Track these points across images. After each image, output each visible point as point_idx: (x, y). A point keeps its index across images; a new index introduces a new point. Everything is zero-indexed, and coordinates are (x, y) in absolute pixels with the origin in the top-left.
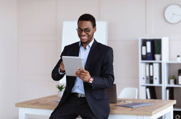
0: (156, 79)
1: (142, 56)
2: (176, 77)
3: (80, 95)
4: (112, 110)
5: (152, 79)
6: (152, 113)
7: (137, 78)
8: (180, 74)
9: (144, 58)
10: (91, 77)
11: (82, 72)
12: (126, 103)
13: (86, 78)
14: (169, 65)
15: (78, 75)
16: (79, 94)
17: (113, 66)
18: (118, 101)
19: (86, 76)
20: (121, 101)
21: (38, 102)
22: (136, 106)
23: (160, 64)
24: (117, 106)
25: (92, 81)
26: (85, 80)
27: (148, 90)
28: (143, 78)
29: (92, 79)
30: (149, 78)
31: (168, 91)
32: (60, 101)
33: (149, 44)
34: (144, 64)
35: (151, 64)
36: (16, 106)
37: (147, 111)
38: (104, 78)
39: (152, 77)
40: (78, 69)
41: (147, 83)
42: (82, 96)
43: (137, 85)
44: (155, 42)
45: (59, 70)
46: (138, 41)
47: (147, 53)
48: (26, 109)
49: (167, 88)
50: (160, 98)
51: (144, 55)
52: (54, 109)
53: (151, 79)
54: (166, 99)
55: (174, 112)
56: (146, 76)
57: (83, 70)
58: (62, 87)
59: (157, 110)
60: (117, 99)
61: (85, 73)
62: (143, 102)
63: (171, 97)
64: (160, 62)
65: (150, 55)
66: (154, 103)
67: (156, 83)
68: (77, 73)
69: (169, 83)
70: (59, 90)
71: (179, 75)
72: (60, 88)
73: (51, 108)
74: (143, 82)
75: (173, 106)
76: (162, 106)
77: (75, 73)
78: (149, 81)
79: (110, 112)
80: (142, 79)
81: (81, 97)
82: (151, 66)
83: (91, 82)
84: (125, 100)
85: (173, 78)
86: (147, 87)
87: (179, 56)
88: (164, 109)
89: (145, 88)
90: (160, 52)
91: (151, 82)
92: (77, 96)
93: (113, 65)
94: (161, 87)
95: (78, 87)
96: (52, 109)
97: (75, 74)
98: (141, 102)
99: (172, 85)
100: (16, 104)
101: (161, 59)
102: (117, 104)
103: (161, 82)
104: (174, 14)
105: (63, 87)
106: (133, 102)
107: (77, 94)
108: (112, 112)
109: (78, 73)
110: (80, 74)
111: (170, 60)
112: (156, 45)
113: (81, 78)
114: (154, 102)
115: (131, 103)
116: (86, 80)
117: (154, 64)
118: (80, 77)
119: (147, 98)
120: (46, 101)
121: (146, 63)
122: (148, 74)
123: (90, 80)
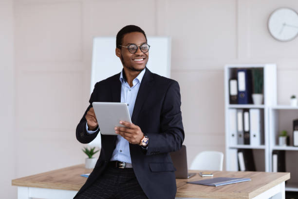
0: (255, 136)
1: (231, 97)
2: (290, 134)
3: (123, 165)
4: (180, 190)
5: (248, 136)
6: (248, 195)
7: (223, 134)
8: (296, 128)
9: (233, 100)
10: (144, 135)
11: (129, 127)
12: (204, 178)
13: (135, 139)
14: (278, 112)
15: (122, 133)
16: (122, 163)
17: (180, 112)
18: (189, 175)
19: (136, 134)
20: (194, 175)
21: (52, 178)
22: (222, 184)
23: (262, 111)
24: (187, 183)
25: (146, 143)
26: (133, 141)
27: (241, 155)
28: (233, 135)
29: (145, 140)
30: (242, 134)
31: (275, 157)
32: (89, 174)
33: (242, 76)
34: (234, 111)
35: (247, 110)
36: (13, 184)
37: (240, 192)
38: (167, 135)
39: (249, 132)
40: (121, 122)
41: (238, 143)
42: (128, 167)
43: (221, 148)
44: (253, 73)
45: (87, 127)
46: (223, 71)
47: (239, 92)
48: (31, 189)
49: (275, 152)
50: (263, 169)
51: (234, 96)
52: (80, 189)
53: (246, 137)
54: (273, 171)
55: (287, 193)
56: (238, 132)
57: (130, 125)
58: (92, 150)
59: (257, 190)
60: (189, 172)
61: (133, 129)
62: (234, 176)
63: (282, 168)
64: (261, 106)
65: (243, 95)
66: (251, 178)
67: (255, 144)
68: (119, 130)
69: (277, 143)
70: (87, 156)
71: (294, 130)
72: (90, 153)
73: (74, 188)
74: (232, 142)
75: (284, 183)
76: (267, 183)
77: (117, 130)
78: (242, 139)
79: (177, 194)
80: (231, 137)
81: (125, 169)
82: (246, 114)
83: (144, 144)
84: (201, 173)
85: (284, 135)
86: (239, 150)
87: (293, 97)
88: (269, 188)
89: (235, 151)
90: (261, 91)
91: (247, 141)
92: (119, 166)
93: (181, 110)
94: (263, 151)
95: (121, 151)
96: (76, 190)
97: (117, 132)
98: (230, 177)
99: (283, 147)
100: (13, 181)
101: (263, 103)
102: (189, 180)
103: (263, 142)
104: (284, 25)
105: (95, 151)
106: (215, 177)
107: (119, 162)
108: (180, 194)
109: (122, 129)
110: (125, 131)
111: (278, 103)
112: (254, 78)
113: (127, 138)
114: (252, 176)
115: (212, 177)
116: (136, 141)
117: (252, 111)
118: (125, 137)
119: (239, 170)
120: (64, 175)
121: (238, 109)
122: (240, 129)
123: (142, 141)
